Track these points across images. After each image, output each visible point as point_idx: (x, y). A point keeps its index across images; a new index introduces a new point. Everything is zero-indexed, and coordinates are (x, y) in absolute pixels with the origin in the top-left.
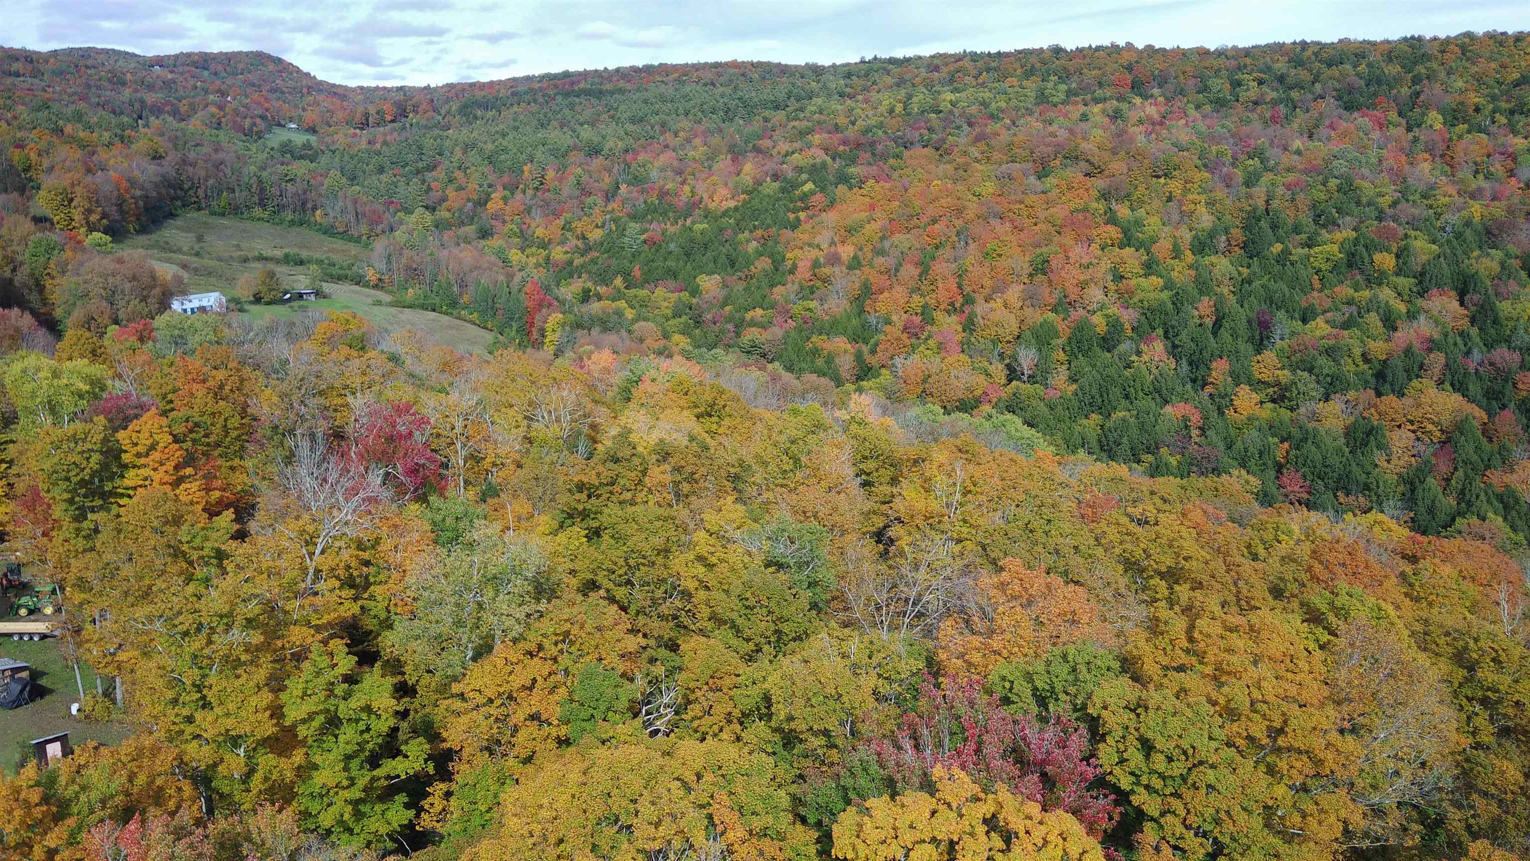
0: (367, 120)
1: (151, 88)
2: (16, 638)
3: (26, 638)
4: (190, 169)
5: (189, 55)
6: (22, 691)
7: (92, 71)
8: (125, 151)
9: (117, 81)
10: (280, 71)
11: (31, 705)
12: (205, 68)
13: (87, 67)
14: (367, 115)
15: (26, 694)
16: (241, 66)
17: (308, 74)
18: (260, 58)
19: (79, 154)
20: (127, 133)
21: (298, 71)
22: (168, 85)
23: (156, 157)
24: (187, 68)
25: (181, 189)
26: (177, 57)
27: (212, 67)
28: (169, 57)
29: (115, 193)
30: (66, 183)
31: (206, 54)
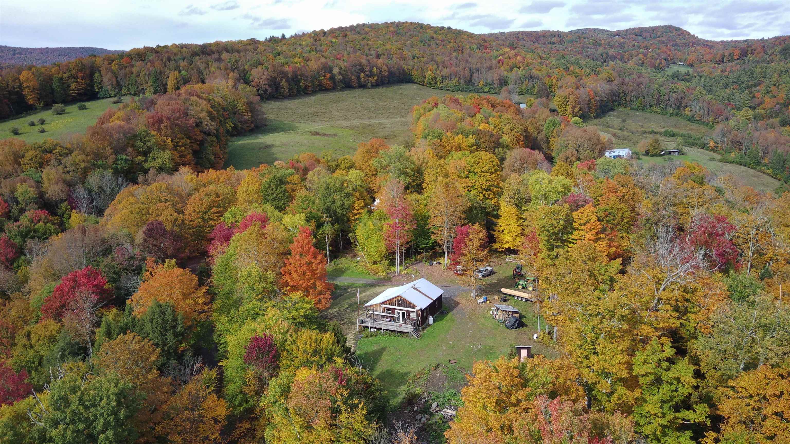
0: (723, 59)
1: (612, 47)
2: (516, 298)
3: (520, 299)
4: (625, 87)
5: (633, 29)
6: (515, 322)
7: (586, 40)
8: (596, 78)
9: (597, 44)
10: (679, 35)
11: (518, 329)
12: (640, 35)
13: (585, 38)
14: (723, 57)
15: (516, 323)
16: (659, 33)
17: (694, 36)
18: (670, 28)
19: (574, 80)
20: (597, 69)
21: (689, 34)
22: (621, 45)
23: (610, 81)
24: (632, 36)
25: (619, 97)
26: (627, 30)
27: (644, 35)
28: (623, 31)
29: (588, 99)
30: (566, 93)
31: (642, 28)
